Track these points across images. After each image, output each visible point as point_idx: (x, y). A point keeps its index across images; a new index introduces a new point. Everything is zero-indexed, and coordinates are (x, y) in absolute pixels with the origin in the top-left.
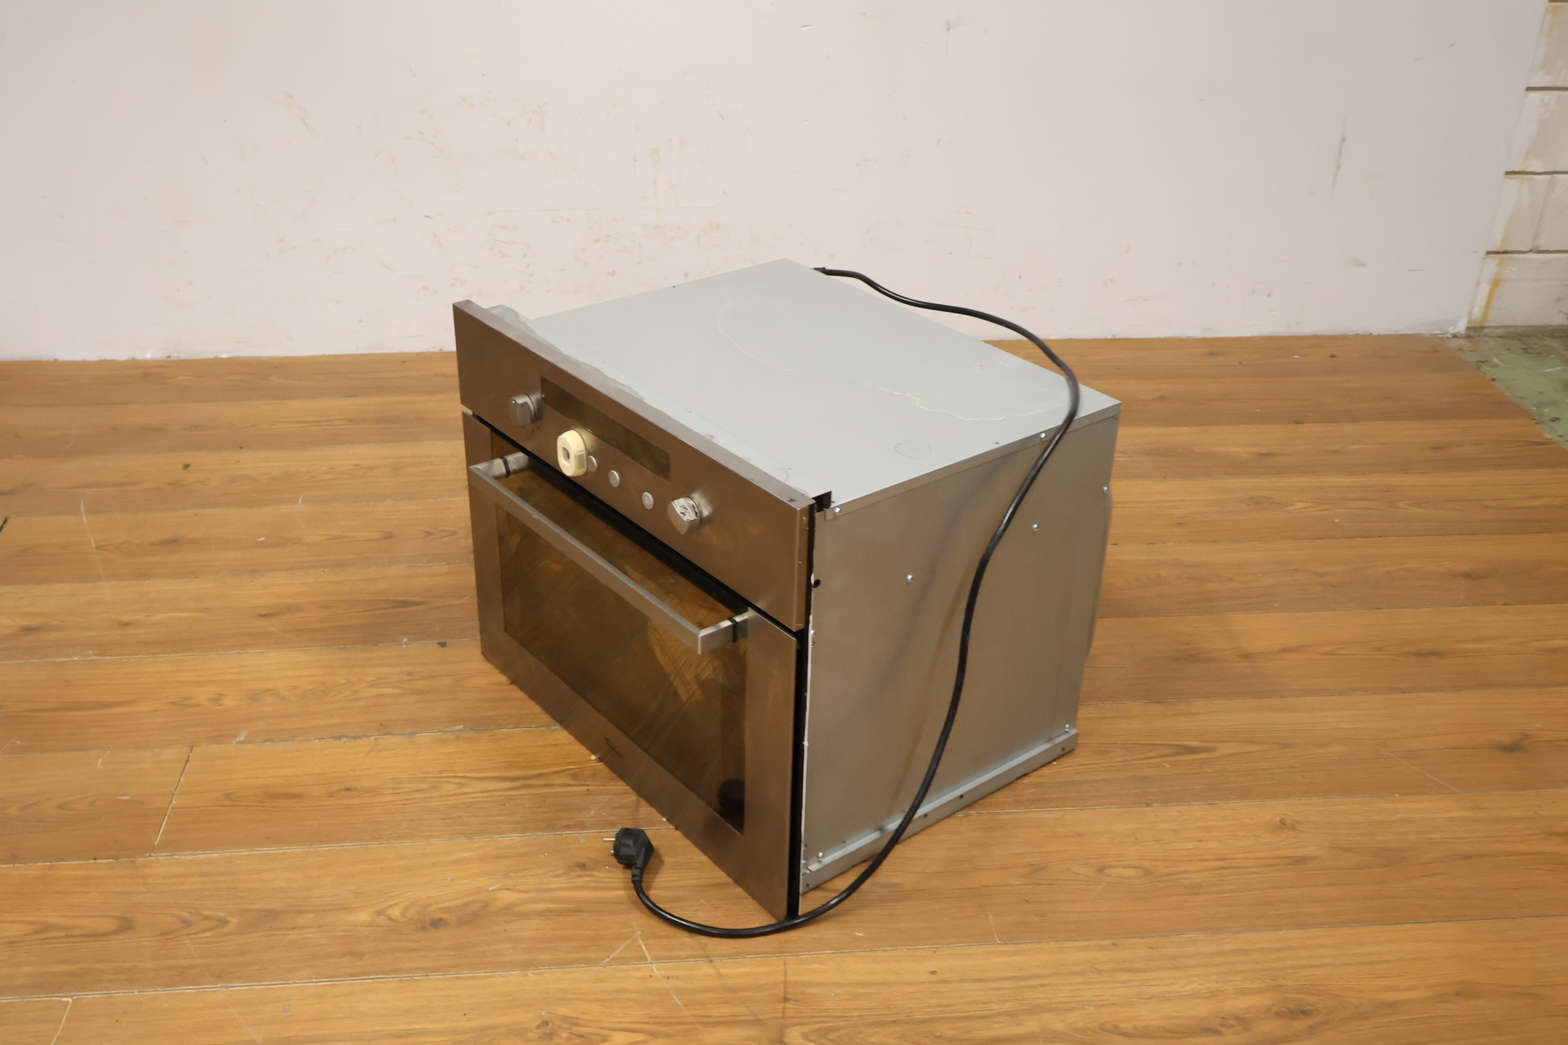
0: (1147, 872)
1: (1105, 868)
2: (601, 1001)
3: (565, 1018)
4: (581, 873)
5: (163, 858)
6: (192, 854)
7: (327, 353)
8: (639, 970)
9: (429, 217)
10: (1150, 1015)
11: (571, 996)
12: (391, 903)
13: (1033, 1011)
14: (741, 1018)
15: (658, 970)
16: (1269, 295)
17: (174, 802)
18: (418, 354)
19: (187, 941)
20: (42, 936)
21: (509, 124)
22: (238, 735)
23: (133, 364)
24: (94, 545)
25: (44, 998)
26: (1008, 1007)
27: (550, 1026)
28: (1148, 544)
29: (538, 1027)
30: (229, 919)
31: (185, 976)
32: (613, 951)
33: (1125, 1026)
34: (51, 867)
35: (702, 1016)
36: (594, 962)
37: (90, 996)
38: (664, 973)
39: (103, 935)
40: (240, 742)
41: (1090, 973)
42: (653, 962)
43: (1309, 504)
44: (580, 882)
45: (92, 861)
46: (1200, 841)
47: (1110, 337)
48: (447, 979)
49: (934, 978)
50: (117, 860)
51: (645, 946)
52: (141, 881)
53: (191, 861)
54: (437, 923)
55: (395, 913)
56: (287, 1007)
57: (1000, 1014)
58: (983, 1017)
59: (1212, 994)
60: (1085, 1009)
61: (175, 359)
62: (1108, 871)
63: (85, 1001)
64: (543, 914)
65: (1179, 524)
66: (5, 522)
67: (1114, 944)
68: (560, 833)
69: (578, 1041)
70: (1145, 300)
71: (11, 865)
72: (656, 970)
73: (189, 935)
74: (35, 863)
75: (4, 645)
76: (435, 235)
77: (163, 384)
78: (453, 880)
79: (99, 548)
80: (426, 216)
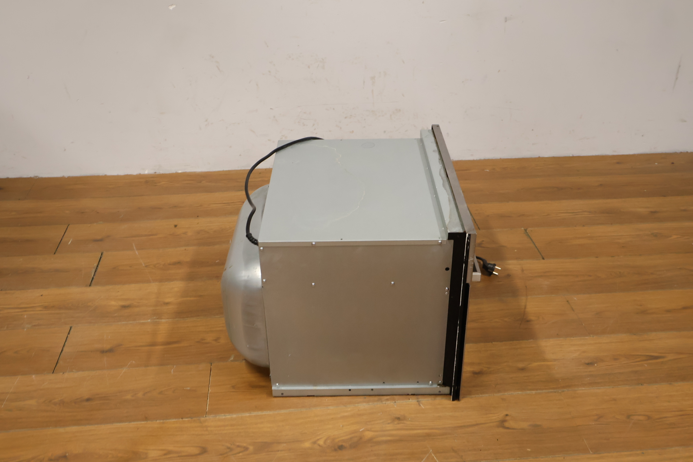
0: (649, 418)
1: (630, 416)
4: (399, 422)
5: (212, 417)
6: (225, 416)
7: (225, 169)
12: (318, 438)
16: (643, 136)
17: (210, 390)
18: (266, 169)
19: (233, 458)
20: (168, 456)
21: (309, 67)
22: (230, 357)
23: (140, 177)
24: (144, 265)
28: (612, 257)
30: (248, 447)
32: (422, 459)
34: (163, 423)
39: (195, 455)
40: (232, 361)
43: (679, 236)
44: (399, 426)
45: (181, 420)
46: (669, 402)
47: (571, 155)
50: (192, 418)
51: (435, 457)
52: (205, 429)
53: (224, 419)
54: (341, 448)
55: (321, 442)
61: (158, 173)
62: (632, 417)
64: (387, 442)
65: (623, 247)
66: (102, 254)
67: (643, 453)
68: (385, 403)
70: (587, 139)
71: (146, 422)
73: (233, 455)
74: (156, 421)
75: (116, 315)
76: (274, 117)
77: (156, 186)
78: (343, 426)
79: (146, 266)
80: (271, 109)
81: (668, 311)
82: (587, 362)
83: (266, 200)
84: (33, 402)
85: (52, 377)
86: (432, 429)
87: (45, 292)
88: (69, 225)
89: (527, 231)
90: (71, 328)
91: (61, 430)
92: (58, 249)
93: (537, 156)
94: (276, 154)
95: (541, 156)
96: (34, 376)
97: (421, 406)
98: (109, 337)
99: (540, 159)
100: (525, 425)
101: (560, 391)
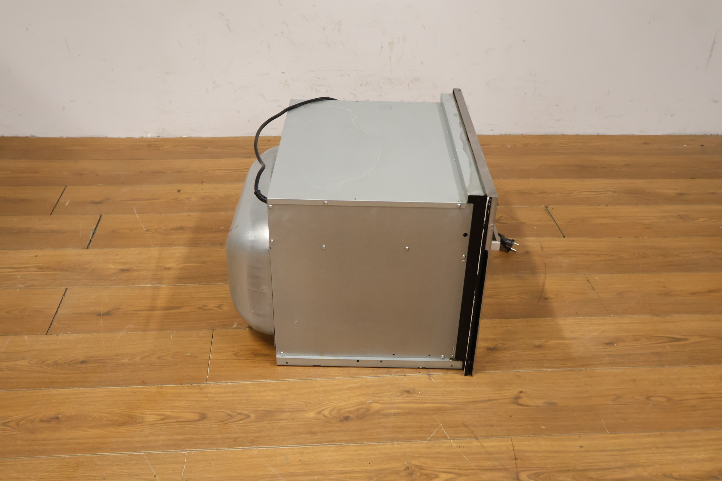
0: (669, 399)
1: (650, 397)
2: (431, 457)
3: (417, 466)
4: (408, 395)
5: (212, 384)
6: (226, 383)
7: (232, 136)
8: (445, 443)
9: (284, 73)
10: (685, 470)
11: (417, 455)
12: (323, 408)
13: (631, 466)
14: (498, 467)
15: (454, 443)
16: (672, 116)
17: (211, 357)
19: (234, 425)
20: (165, 421)
21: (324, 29)
22: (233, 324)
23: (142, 140)
24: (144, 229)
25: (173, 452)
26: (619, 464)
27: (410, 469)
28: (636, 237)
29: (405, 470)
30: (250, 414)
31: (236, 442)
32: (432, 433)
33: (675, 474)
34: (161, 388)
35: (479, 466)
36: (424, 439)
37: (194, 451)
38: (457, 444)
39: (194, 421)
40: (235, 328)
41: (654, 448)
42: (451, 439)
43: (706, 219)
44: (408, 399)
45: (180, 385)
46: (690, 384)
47: (596, 134)
48: (357, 446)
49: (582, 449)
50: (192, 385)
51: (445, 431)
52: (205, 395)
53: (226, 386)
54: (347, 419)
55: (326, 413)
56: (287, 458)
57: (616, 468)
58: (609, 469)
59: (712, 460)
60: (654, 466)
61: (162, 137)
62: (651, 398)
63: (193, 453)
64: (395, 414)
65: (648, 228)
66: (100, 217)
67: (662, 434)
68: (394, 375)
69: (425, 477)
70: (614, 117)
71: (143, 386)
72: (453, 443)
73: (233, 422)
74: (154, 386)
75: (114, 278)
76: (286, 81)
77: (159, 150)
78: (349, 397)
79: (147, 231)
80: (283, 72)
81: (694, 294)
82: (606, 342)
83: (275, 161)
84: (25, 363)
85: (45, 338)
86: (443, 403)
87: (40, 253)
88: (66, 186)
89: (548, 209)
90: (66, 289)
91: (54, 391)
92: (55, 209)
93: (561, 134)
94: (288, 113)
95: (564, 134)
96: (26, 337)
97: (432, 380)
98: (107, 300)
99: (563, 136)
100: (540, 402)
101: (577, 370)
